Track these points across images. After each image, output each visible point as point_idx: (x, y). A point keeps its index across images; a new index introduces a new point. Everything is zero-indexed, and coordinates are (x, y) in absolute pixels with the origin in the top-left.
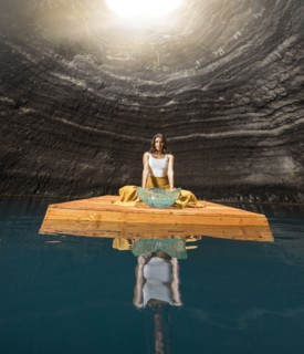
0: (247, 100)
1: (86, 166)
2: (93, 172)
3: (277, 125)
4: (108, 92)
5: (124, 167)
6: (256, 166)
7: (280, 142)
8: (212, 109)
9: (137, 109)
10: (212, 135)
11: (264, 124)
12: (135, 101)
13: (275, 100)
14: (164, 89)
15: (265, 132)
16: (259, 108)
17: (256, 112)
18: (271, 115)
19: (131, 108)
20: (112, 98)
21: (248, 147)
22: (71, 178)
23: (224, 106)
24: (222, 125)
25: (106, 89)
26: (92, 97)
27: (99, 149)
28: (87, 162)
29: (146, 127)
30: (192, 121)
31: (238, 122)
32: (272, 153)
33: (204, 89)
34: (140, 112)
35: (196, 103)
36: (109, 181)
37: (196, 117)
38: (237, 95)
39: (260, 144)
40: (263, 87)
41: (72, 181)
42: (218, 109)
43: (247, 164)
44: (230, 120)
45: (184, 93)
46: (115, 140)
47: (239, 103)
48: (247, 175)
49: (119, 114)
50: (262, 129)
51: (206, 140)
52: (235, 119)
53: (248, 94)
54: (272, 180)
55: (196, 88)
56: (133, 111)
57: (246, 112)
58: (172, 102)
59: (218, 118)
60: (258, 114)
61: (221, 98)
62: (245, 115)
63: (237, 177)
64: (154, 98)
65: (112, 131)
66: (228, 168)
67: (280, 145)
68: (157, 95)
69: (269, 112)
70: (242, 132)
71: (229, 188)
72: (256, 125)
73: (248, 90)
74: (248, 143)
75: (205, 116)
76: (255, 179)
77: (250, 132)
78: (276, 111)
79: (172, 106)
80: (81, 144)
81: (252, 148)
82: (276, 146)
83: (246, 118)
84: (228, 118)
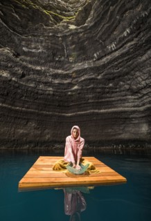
0: (127, 87)
1: (21, 131)
2: (27, 134)
3: (144, 105)
4: (28, 80)
5: (47, 131)
6: (126, 129)
7: (143, 115)
8: (104, 93)
9: (51, 93)
10: (102, 111)
11: (136, 104)
12: (49, 86)
13: (145, 88)
14: (70, 77)
15: (135, 109)
16: (134, 93)
17: (132, 95)
18: (141, 97)
19: (47, 92)
20: (32, 85)
21: (123, 118)
22: (13, 139)
23: (111, 91)
24: (109, 104)
25: (27, 77)
26: (17, 85)
27: (28, 121)
28: (22, 129)
29: (59, 106)
30: (90, 101)
31: (120, 102)
32: (137, 121)
33: (99, 77)
34: (54, 95)
35: (93, 88)
36: (38, 139)
37: (93, 98)
38: (121, 83)
39: (131, 116)
40: (139, 78)
41: (14, 140)
42: (108, 93)
43: (121, 128)
44: (115, 101)
45: (84, 80)
46: (38, 115)
47: (122, 89)
48: (120, 134)
49: (39, 97)
50: (134, 107)
51: (98, 114)
52: (118, 100)
53: (129, 82)
54: (133, 137)
55: (93, 76)
56: (49, 94)
57: (126, 95)
58: (76, 87)
59: (107, 99)
60: (133, 97)
61: (111, 85)
62: (124, 98)
63: (115, 135)
64: (63, 84)
65: (36, 109)
66: (110, 131)
67: (143, 117)
68: (66, 82)
69: (140, 95)
70: (121, 109)
71: (109, 141)
72: (131, 104)
73: (129, 79)
74: (124, 116)
75: (99, 98)
76: (125, 136)
77: (126, 109)
78: (144, 95)
79: (77, 90)
80: (16, 118)
81: (126, 118)
82: (140, 117)
83: (125, 100)
84: (113, 99)
